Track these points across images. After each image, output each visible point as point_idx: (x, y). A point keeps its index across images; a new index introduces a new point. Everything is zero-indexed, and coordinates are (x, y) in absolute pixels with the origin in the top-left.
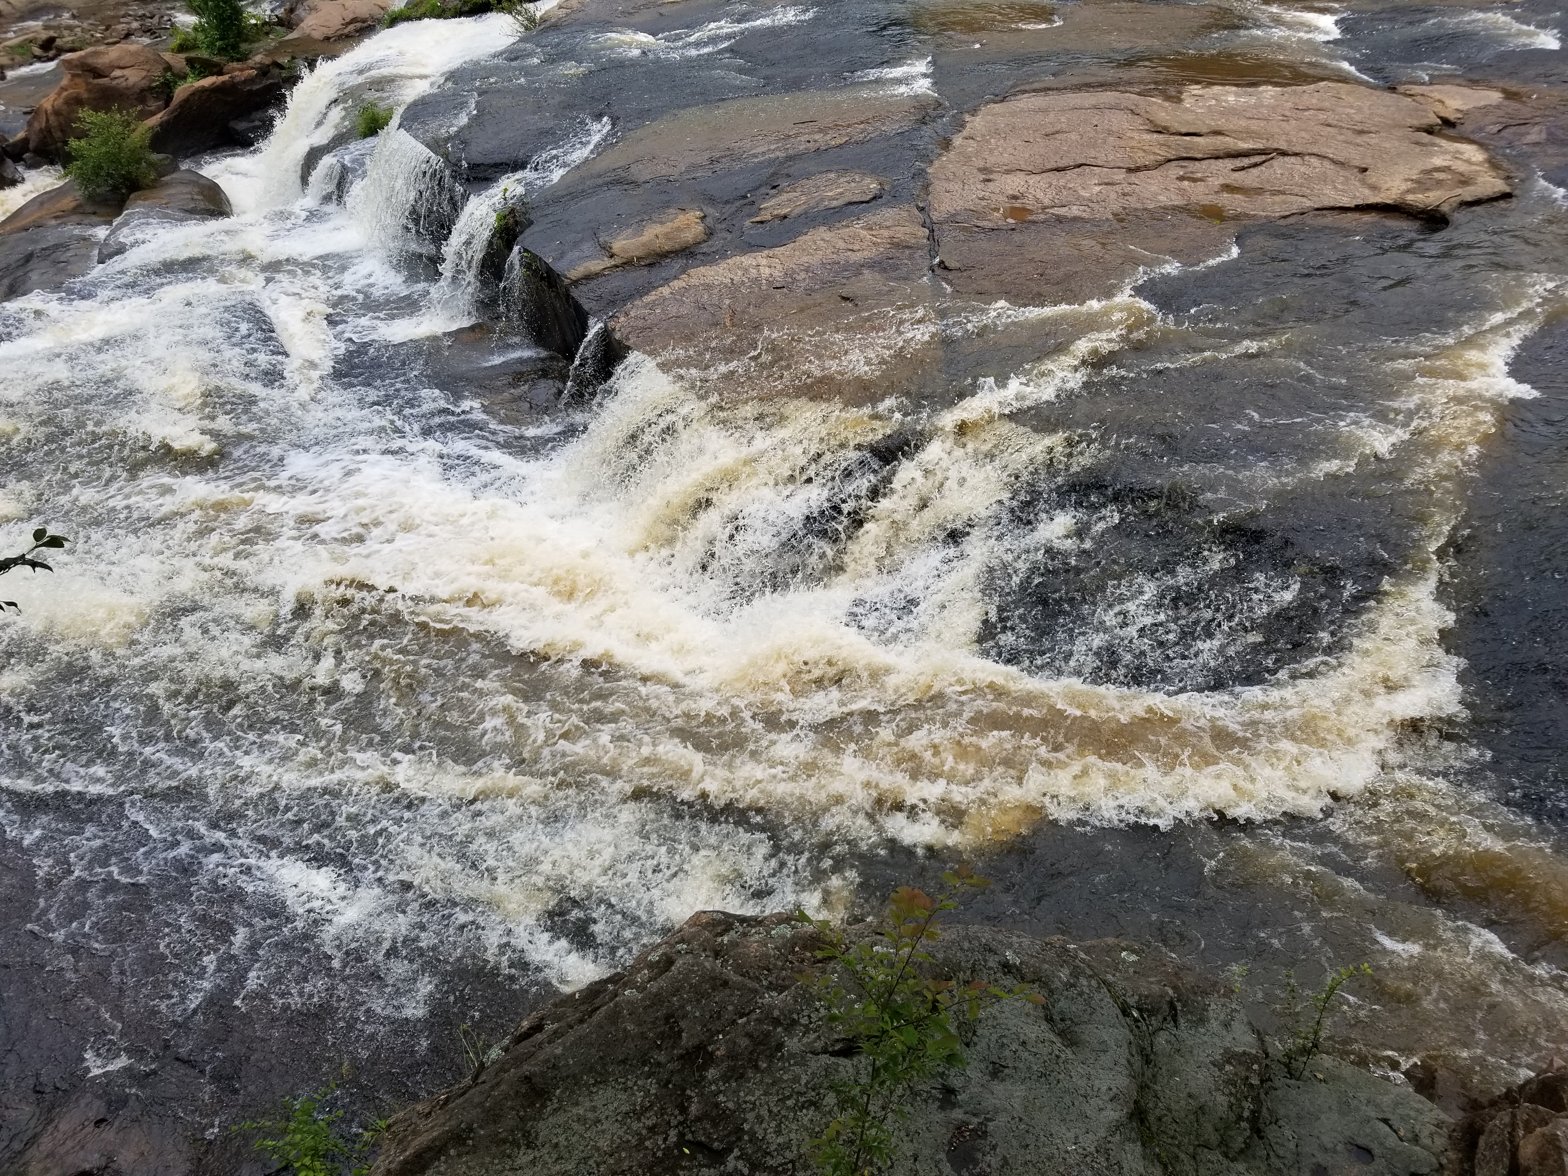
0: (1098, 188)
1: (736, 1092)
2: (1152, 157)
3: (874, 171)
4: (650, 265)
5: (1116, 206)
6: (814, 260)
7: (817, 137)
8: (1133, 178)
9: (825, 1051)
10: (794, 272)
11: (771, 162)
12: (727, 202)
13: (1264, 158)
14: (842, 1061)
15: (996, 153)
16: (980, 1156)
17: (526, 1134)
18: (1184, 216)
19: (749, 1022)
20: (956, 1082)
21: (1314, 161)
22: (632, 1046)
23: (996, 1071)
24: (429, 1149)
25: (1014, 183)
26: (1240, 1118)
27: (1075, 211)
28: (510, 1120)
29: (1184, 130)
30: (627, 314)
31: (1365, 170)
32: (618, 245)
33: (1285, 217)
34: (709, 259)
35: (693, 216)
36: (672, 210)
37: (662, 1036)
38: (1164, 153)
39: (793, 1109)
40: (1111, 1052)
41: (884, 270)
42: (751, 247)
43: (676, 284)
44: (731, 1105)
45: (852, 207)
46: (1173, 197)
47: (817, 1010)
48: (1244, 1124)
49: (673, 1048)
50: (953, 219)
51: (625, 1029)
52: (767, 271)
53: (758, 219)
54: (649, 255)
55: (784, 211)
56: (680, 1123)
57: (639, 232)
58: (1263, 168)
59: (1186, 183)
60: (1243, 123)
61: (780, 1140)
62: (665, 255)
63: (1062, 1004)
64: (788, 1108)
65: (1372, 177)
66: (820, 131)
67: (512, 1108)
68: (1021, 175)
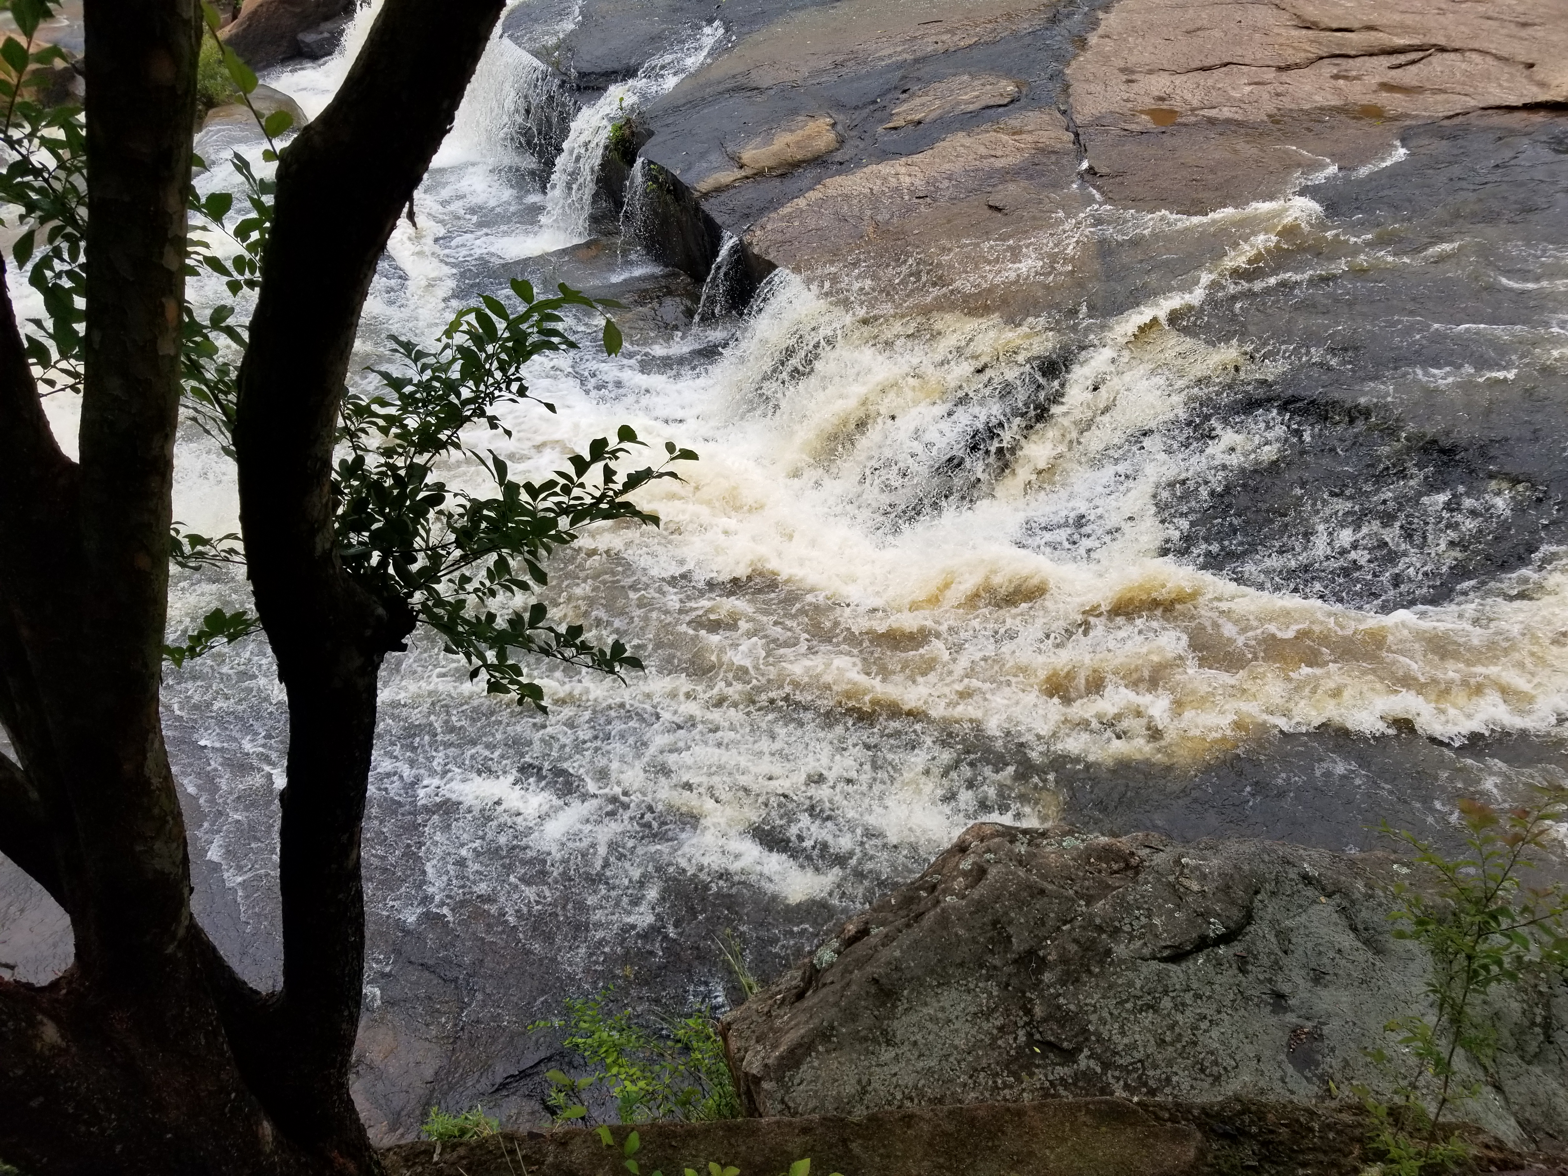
0: (1248, 89)
1: (1075, 995)
2: (1303, 55)
3: (1008, 74)
4: (782, 176)
5: (1269, 106)
6: (957, 167)
7: (945, 37)
8: (1285, 77)
9: (1154, 958)
10: (936, 180)
11: (900, 65)
12: (856, 108)
13: (1421, 54)
14: (1171, 967)
15: (1135, 52)
16: (1320, 1057)
17: (884, 1033)
18: (1343, 117)
19: (1073, 929)
20: (1286, 988)
21: (1475, 56)
22: (966, 949)
23: (1318, 977)
24: (800, 1045)
25: (1159, 84)
26: (1533, 1024)
27: (1226, 113)
28: (866, 1020)
29: (1335, 26)
30: (763, 228)
31: (1531, 66)
32: (747, 155)
33: (1449, 117)
34: (843, 167)
35: (824, 122)
36: (800, 118)
37: (991, 940)
38: (1316, 50)
39: (1132, 1012)
40: (1418, 961)
41: (1030, 177)
42: (885, 155)
43: (812, 195)
44: (1072, 1007)
45: (989, 111)
46: (1329, 97)
47: (1138, 918)
48: (1537, 1030)
49: (1006, 952)
50: (1098, 122)
51: (956, 935)
52: (908, 180)
53: (891, 125)
54: (780, 165)
55: (918, 117)
56: (1026, 1024)
57: (769, 141)
58: (1420, 65)
59: (1341, 82)
60: (1397, 17)
61: (1126, 1041)
62: (796, 165)
63: (1364, 914)
64: (1127, 1011)
65: (1539, 73)
66: (947, 32)
67: (867, 1008)
68: (1165, 75)
